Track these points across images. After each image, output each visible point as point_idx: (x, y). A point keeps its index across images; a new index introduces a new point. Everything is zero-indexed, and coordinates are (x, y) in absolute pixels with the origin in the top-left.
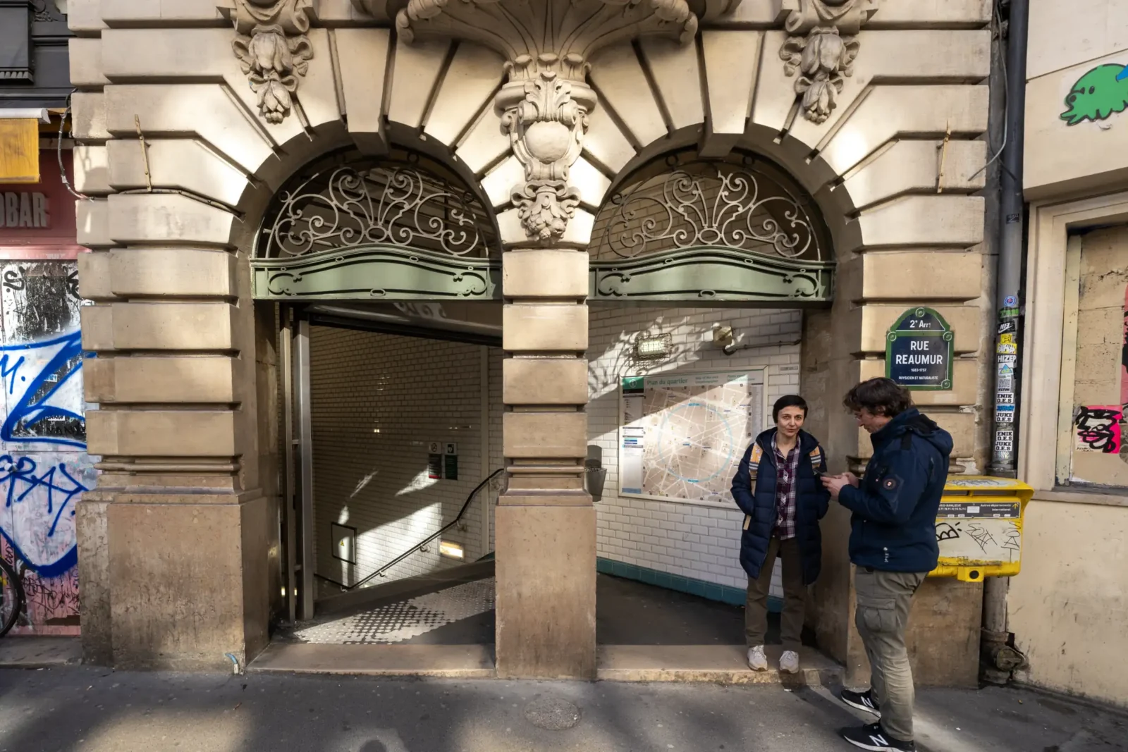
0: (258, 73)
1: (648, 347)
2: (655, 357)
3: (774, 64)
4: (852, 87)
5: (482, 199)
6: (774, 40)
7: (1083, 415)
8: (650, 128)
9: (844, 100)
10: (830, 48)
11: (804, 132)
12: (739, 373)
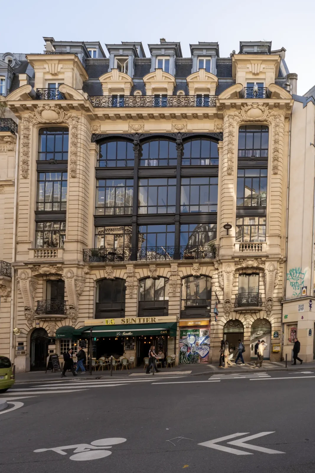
0: (226, 316)
1: (258, 333)
2: (259, 334)
3: (265, 313)
4: (271, 315)
5: (243, 324)
6: (265, 311)
7: (289, 339)
8: (256, 319)
9: (270, 316)
10: (269, 313)
11: (267, 318)
12: (265, 336)
